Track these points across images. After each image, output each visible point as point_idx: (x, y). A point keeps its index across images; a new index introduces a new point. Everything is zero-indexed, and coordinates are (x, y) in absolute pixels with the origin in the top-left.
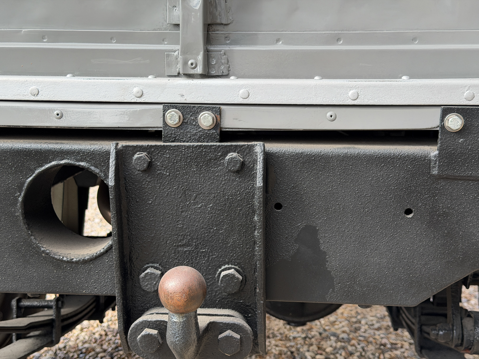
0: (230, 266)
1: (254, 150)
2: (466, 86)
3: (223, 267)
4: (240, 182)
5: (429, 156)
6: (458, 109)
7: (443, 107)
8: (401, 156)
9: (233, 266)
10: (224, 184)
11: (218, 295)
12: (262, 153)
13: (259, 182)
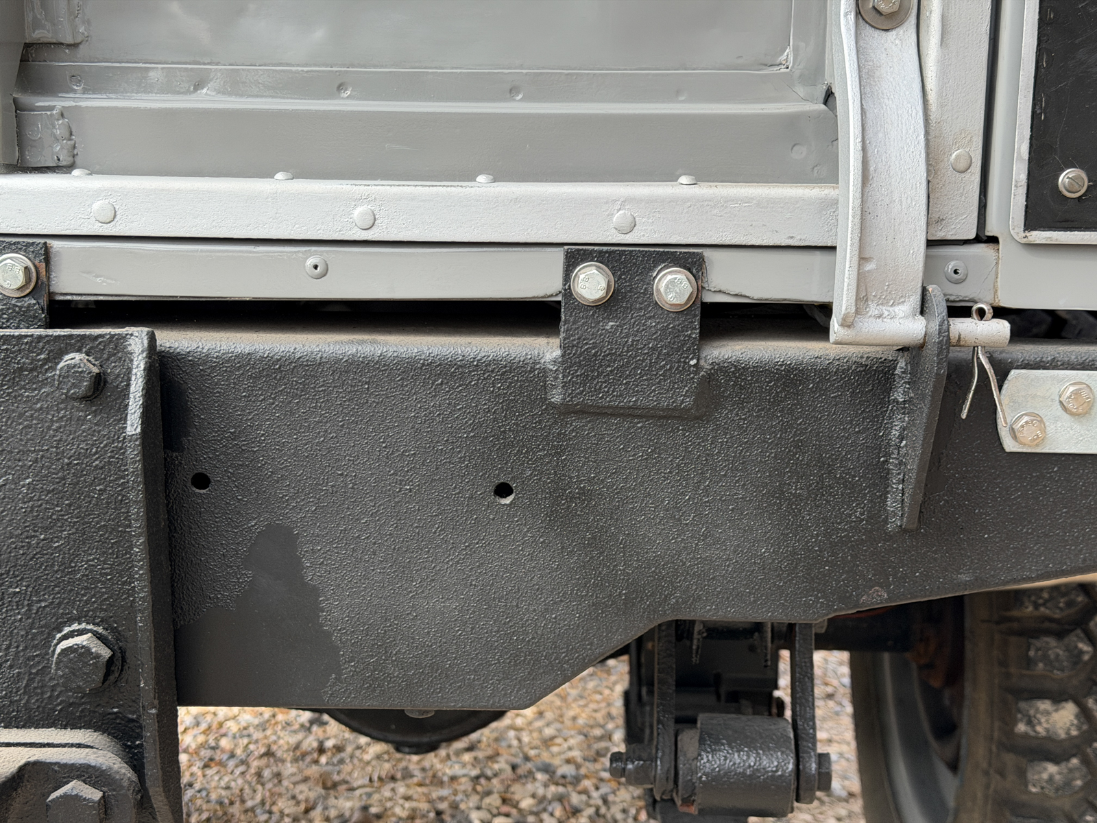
0: (83, 626)
1: (125, 347)
2: (615, 201)
3: (67, 630)
4: (96, 424)
5: (542, 361)
6: (601, 252)
7: (566, 247)
8: (478, 360)
9: (90, 627)
10: (56, 430)
11: (58, 696)
12: (144, 355)
13: (132, 425)
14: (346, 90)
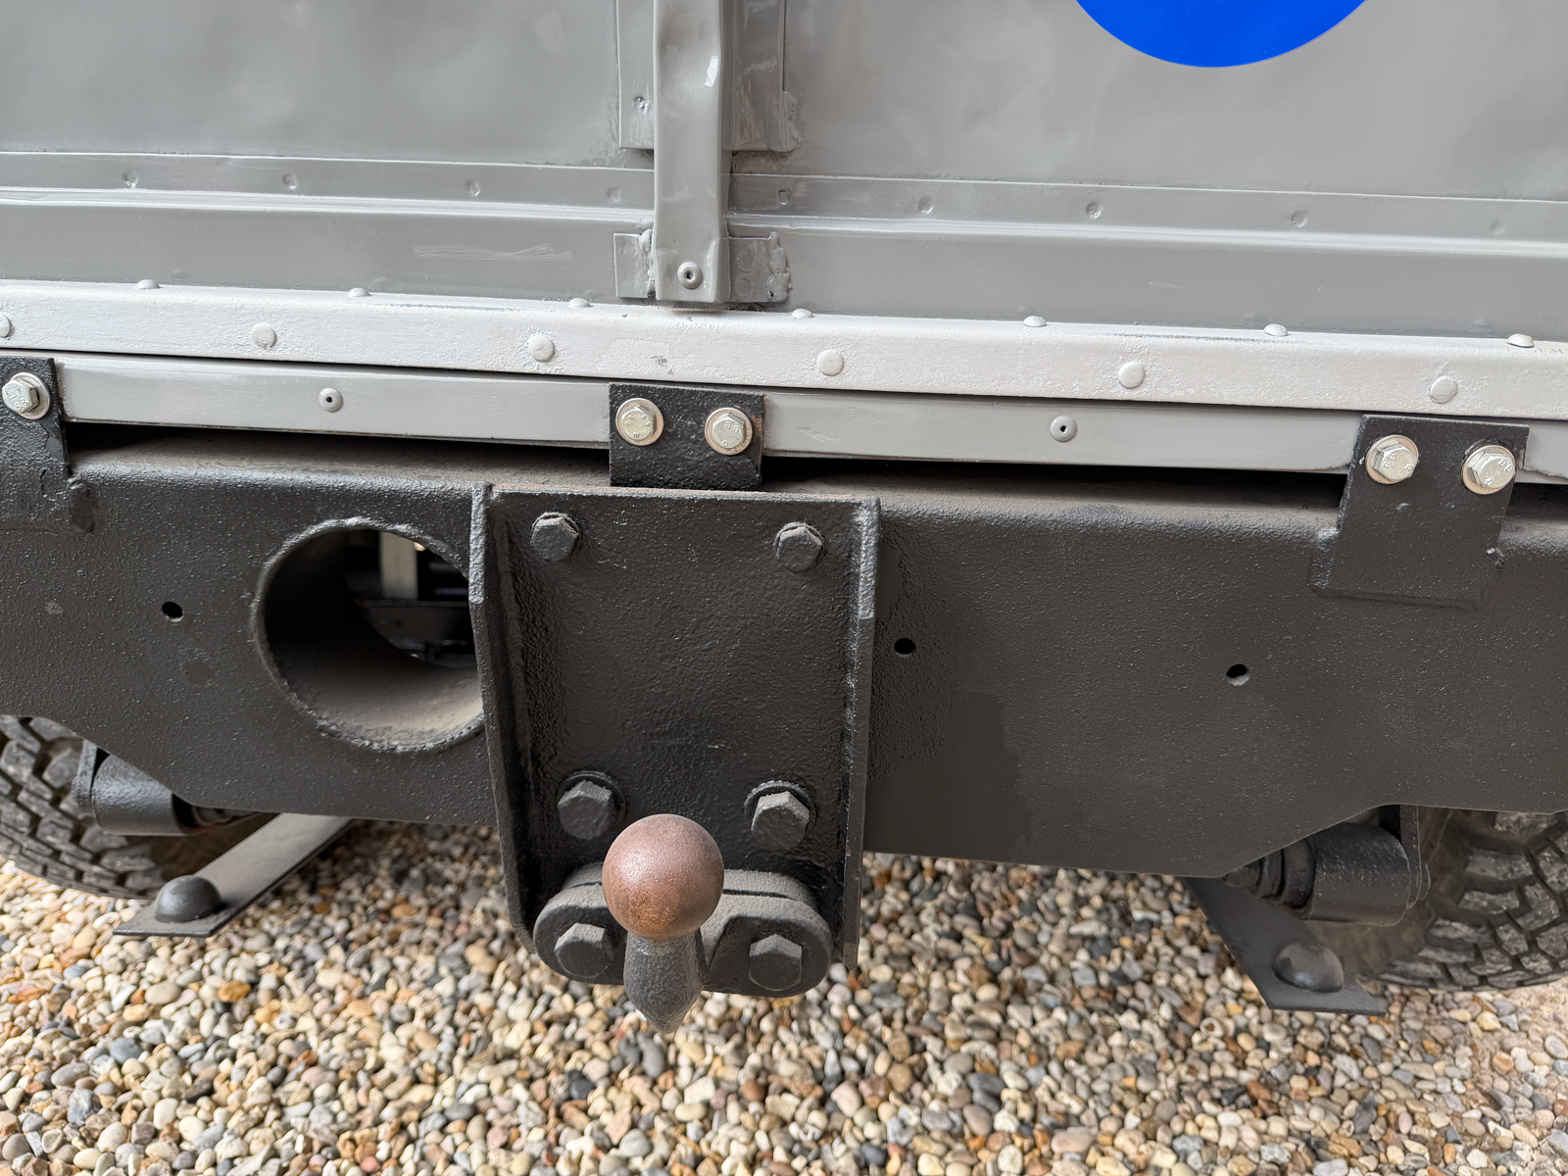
0: (780, 783)
1: (852, 517)
2: (1439, 363)
4: (811, 594)
5: (1312, 541)
7: (1368, 416)
8: (1239, 537)
9: (787, 785)
10: (769, 599)
11: (749, 843)
12: (874, 529)
13: (864, 609)
14: (1096, 211)
